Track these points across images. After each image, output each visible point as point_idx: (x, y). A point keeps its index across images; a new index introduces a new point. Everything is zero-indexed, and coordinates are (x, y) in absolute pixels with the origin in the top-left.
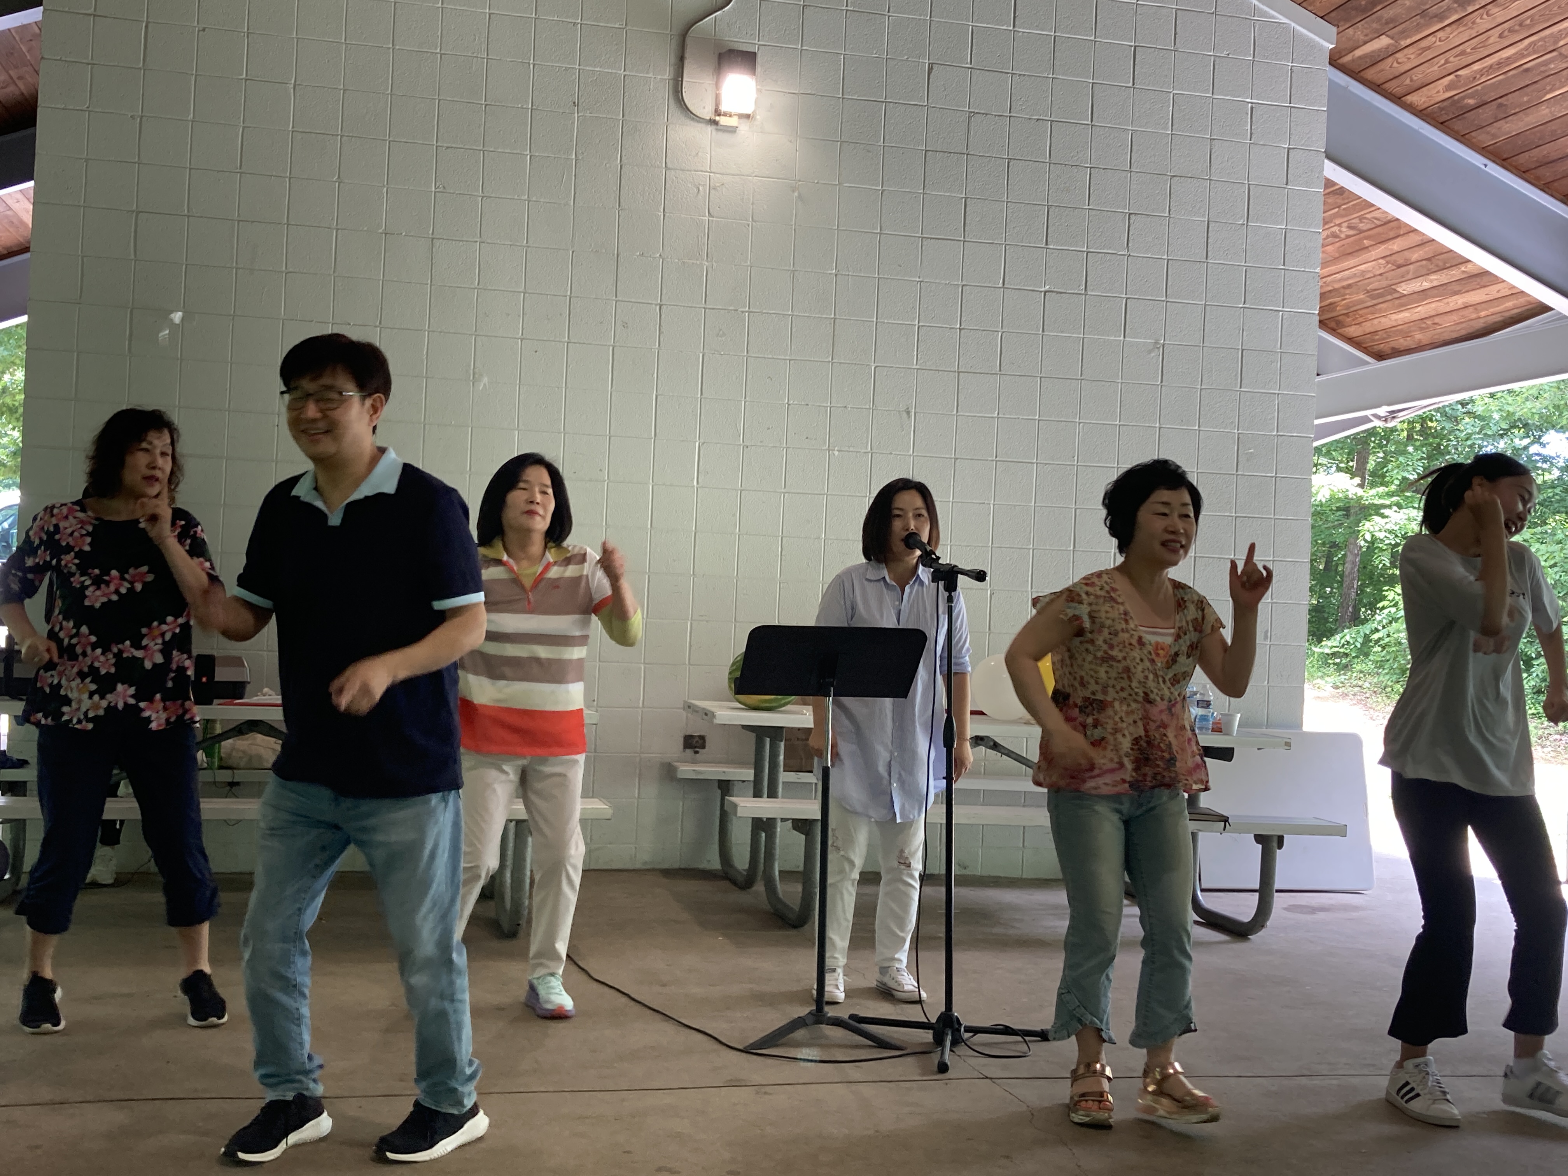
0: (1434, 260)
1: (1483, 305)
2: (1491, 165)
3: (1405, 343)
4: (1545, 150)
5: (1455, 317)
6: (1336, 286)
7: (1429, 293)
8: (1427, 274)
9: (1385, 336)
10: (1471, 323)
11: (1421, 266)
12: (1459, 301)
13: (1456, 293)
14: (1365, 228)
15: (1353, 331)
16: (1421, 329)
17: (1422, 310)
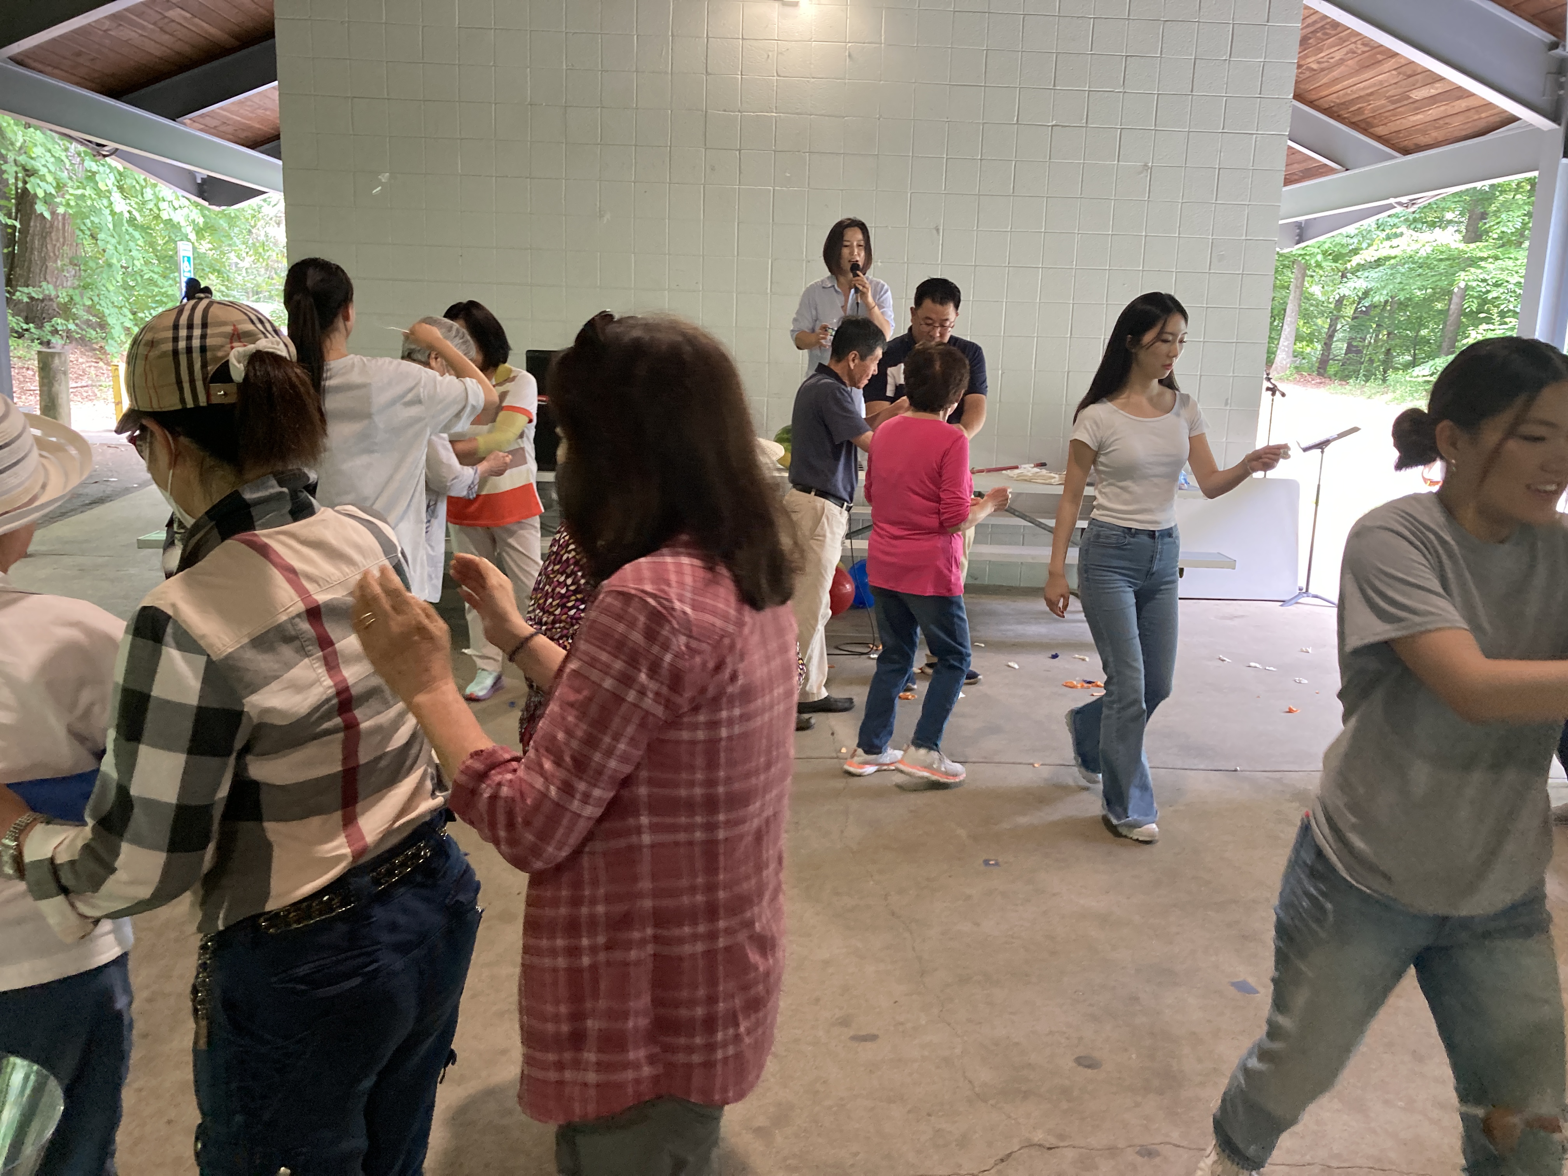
3: (1425, 140)
6: (1362, 93)
7: (1438, 98)
11: (1427, 76)
12: (1462, 104)
13: (1458, 98)
15: (1381, 130)
16: (1436, 128)
17: (1434, 112)
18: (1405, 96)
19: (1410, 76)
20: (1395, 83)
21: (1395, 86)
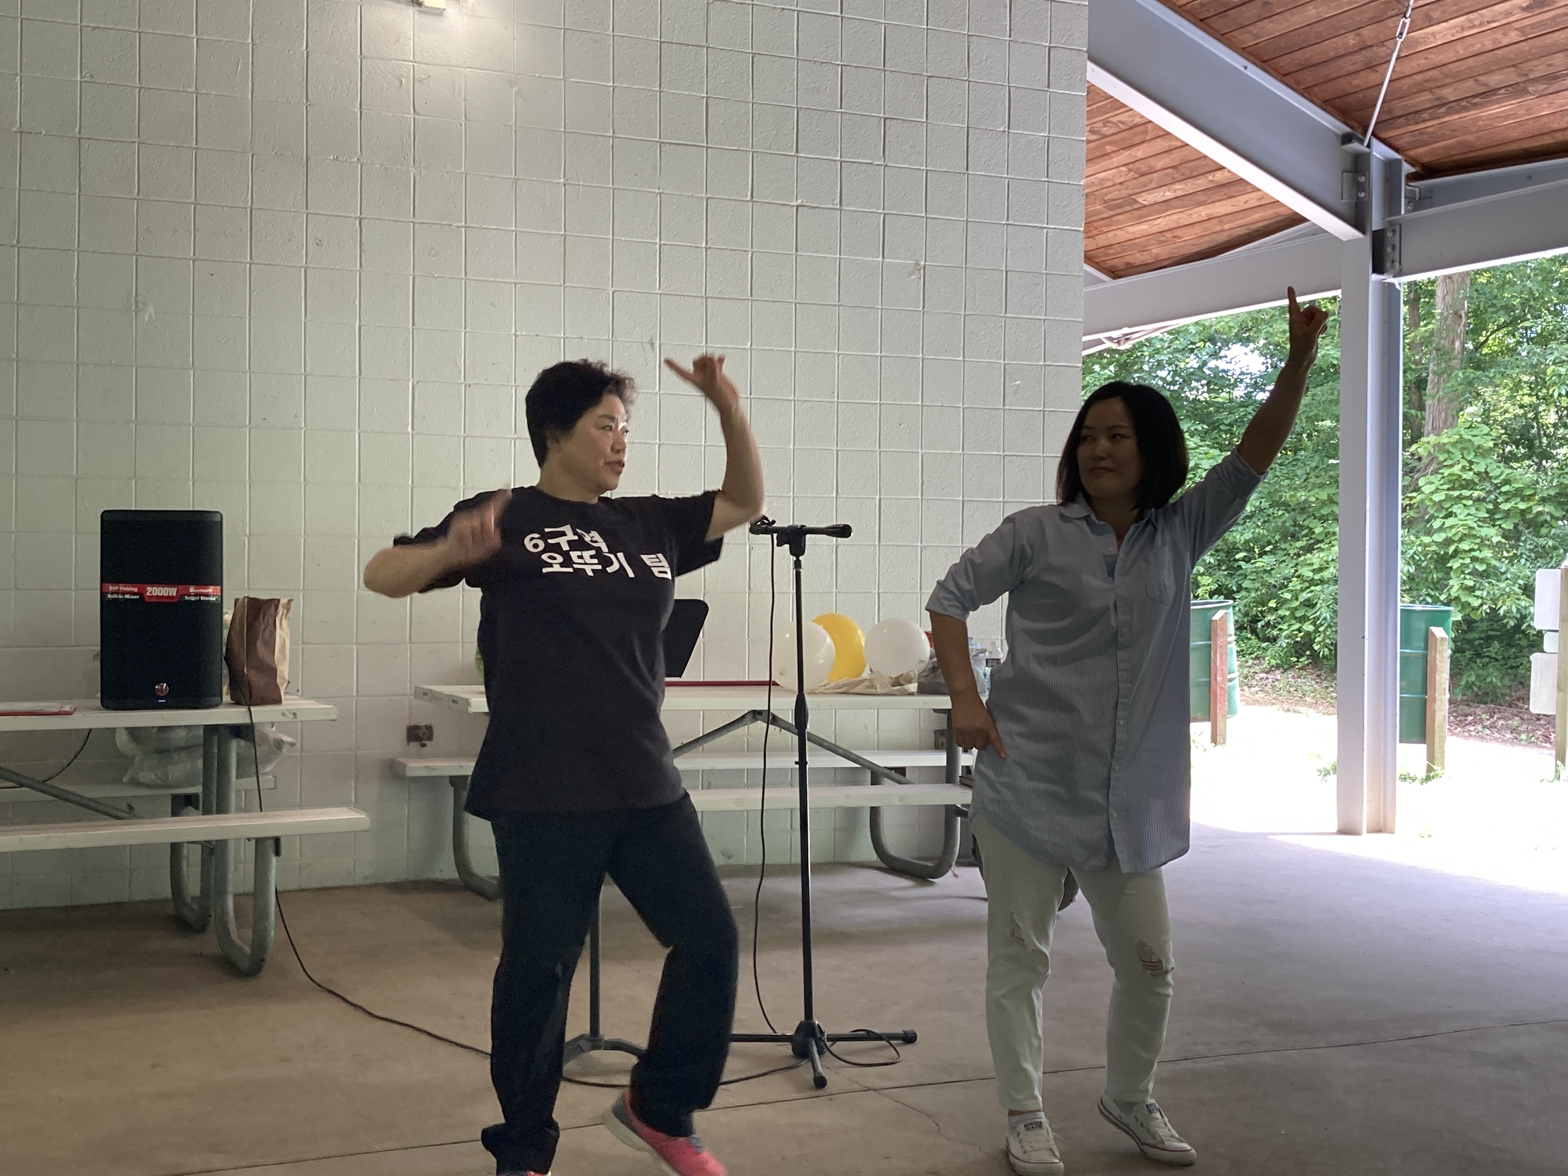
0: (1180, 168)
1: (1228, 217)
2: (1251, 66)
3: (1142, 260)
4: (1308, 53)
5: (1197, 230)
7: (1172, 203)
8: (1172, 184)
9: (1119, 249)
10: (1215, 236)
11: (1167, 175)
12: (1203, 212)
13: (1200, 204)
14: (1108, 133)
16: (1160, 242)
17: (1162, 222)
18: (1130, 200)
19: (1142, 175)
20: (1121, 183)
21: (1119, 187)
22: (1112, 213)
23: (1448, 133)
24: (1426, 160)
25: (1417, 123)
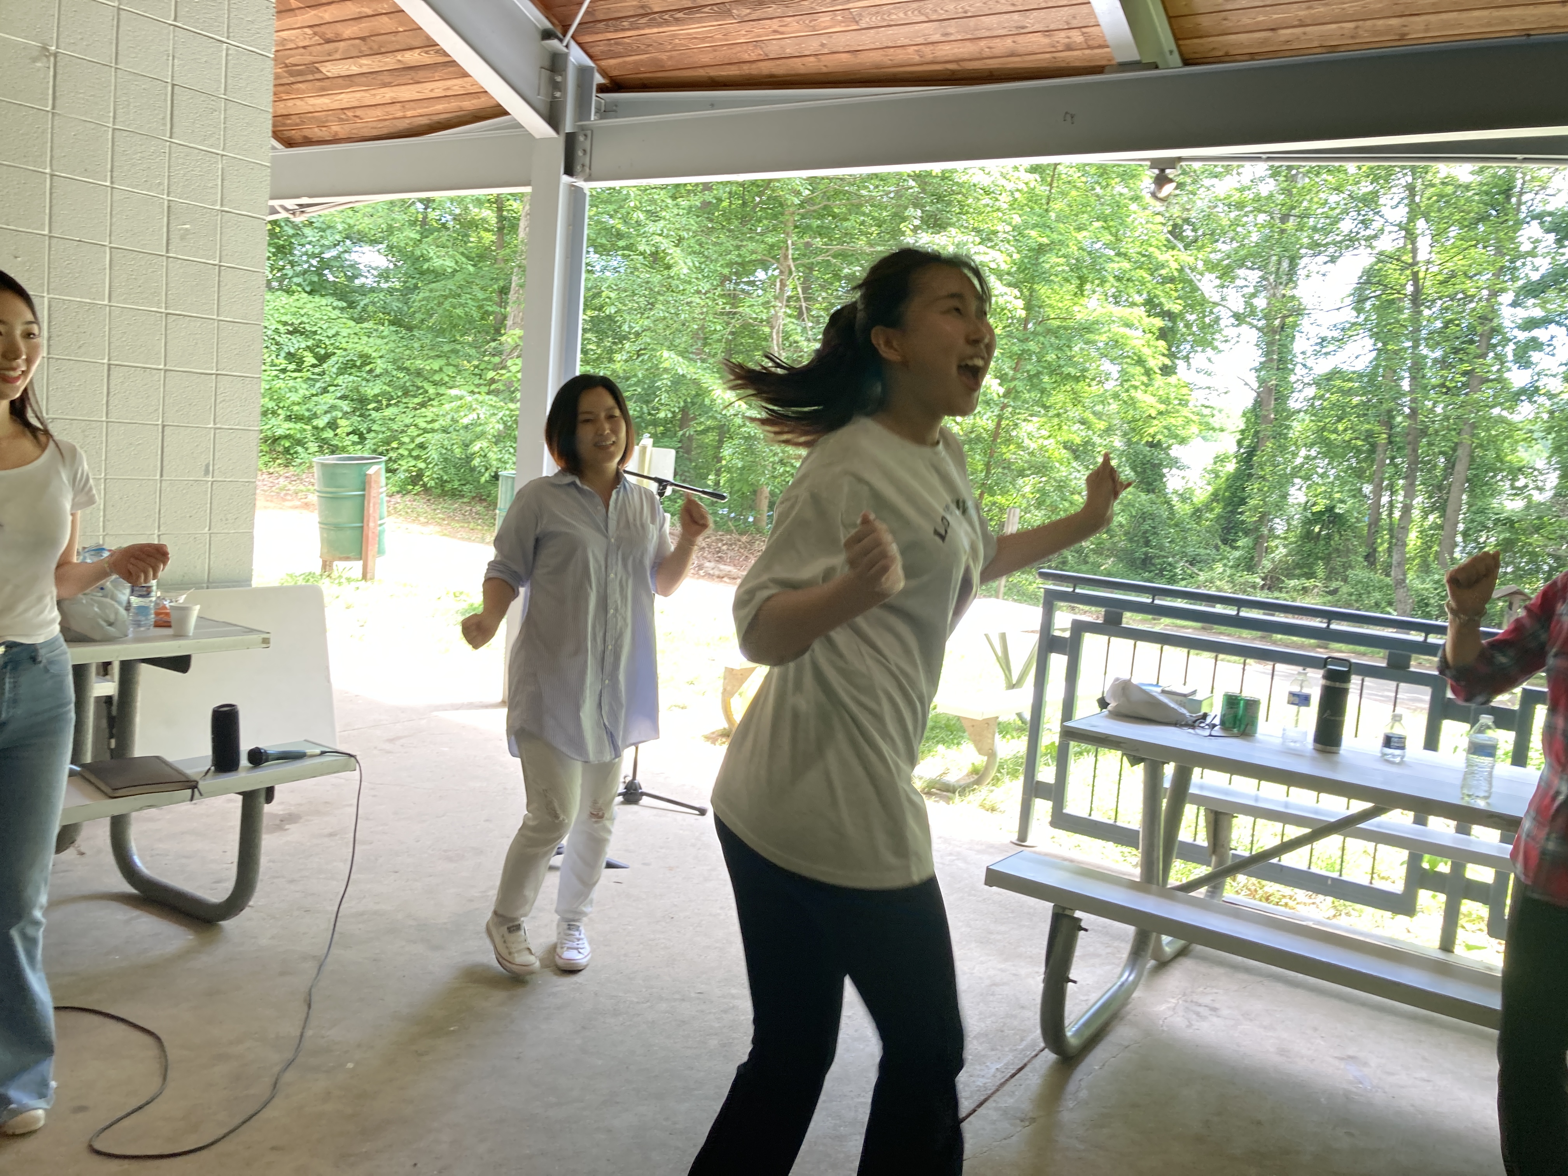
0: (368, 40)
1: (412, 103)
3: (317, 133)
5: (379, 113)
7: (356, 79)
8: (358, 57)
9: (298, 121)
10: (398, 121)
11: (353, 45)
12: (388, 94)
13: (385, 85)
16: (339, 120)
17: (345, 98)
18: (312, 68)
19: (328, 41)
20: (304, 47)
21: (302, 50)
22: (292, 79)
23: (643, 47)
24: (615, 73)
25: (616, 31)
